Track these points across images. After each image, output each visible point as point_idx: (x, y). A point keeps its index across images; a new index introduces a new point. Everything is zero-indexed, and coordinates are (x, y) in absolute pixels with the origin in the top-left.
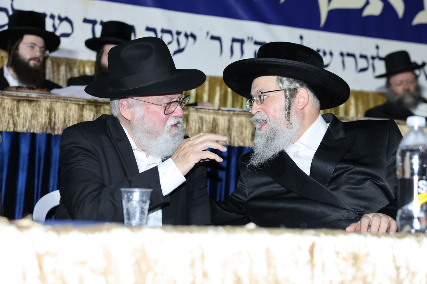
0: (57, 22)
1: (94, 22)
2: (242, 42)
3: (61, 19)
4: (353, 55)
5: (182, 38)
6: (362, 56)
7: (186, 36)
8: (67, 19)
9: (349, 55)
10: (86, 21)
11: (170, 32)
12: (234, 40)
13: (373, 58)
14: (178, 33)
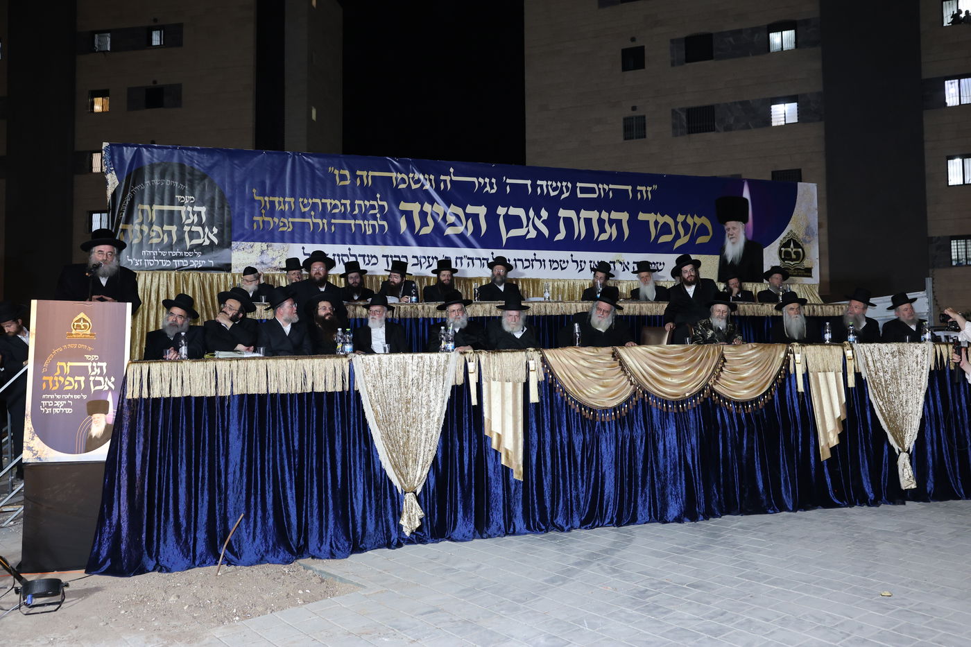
0: (370, 258)
1: (387, 256)
2: (461, 258)
3: (372, 257)
4: (521, 260)
5: (430, 259)
6: (526, 260)
7: (433, 258)
8: (375, 256)
9: (519, 260)
10: (383, 256)
11: (424, 257)
12: (457, 258)
13: (532, 260)
14: (429, 257)
